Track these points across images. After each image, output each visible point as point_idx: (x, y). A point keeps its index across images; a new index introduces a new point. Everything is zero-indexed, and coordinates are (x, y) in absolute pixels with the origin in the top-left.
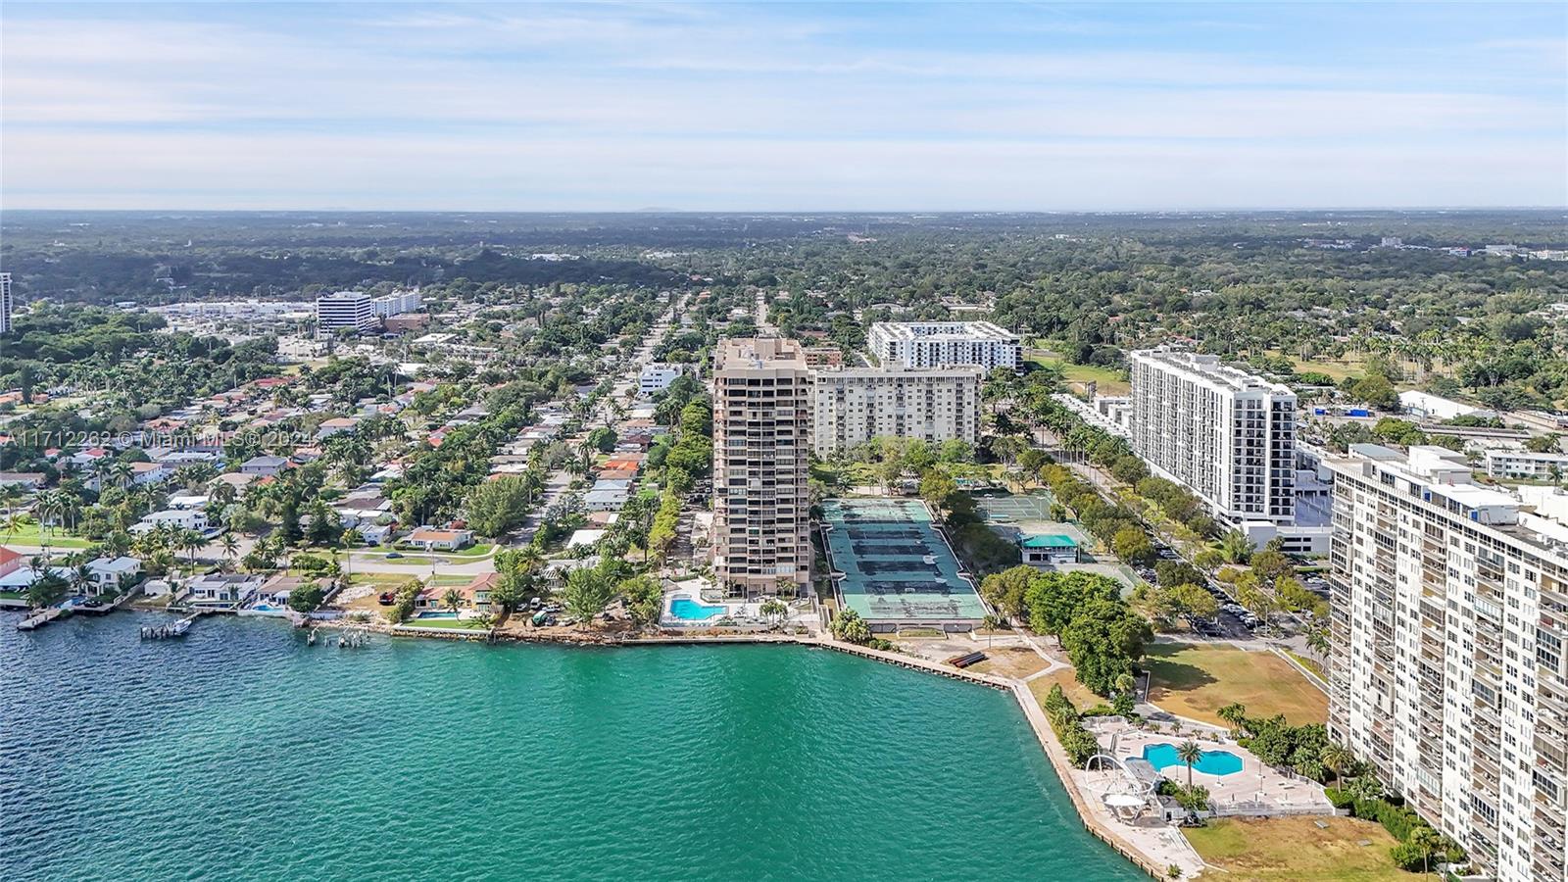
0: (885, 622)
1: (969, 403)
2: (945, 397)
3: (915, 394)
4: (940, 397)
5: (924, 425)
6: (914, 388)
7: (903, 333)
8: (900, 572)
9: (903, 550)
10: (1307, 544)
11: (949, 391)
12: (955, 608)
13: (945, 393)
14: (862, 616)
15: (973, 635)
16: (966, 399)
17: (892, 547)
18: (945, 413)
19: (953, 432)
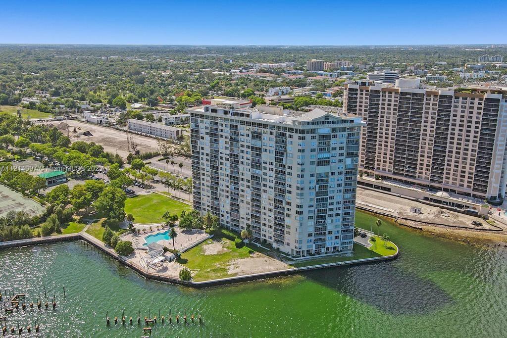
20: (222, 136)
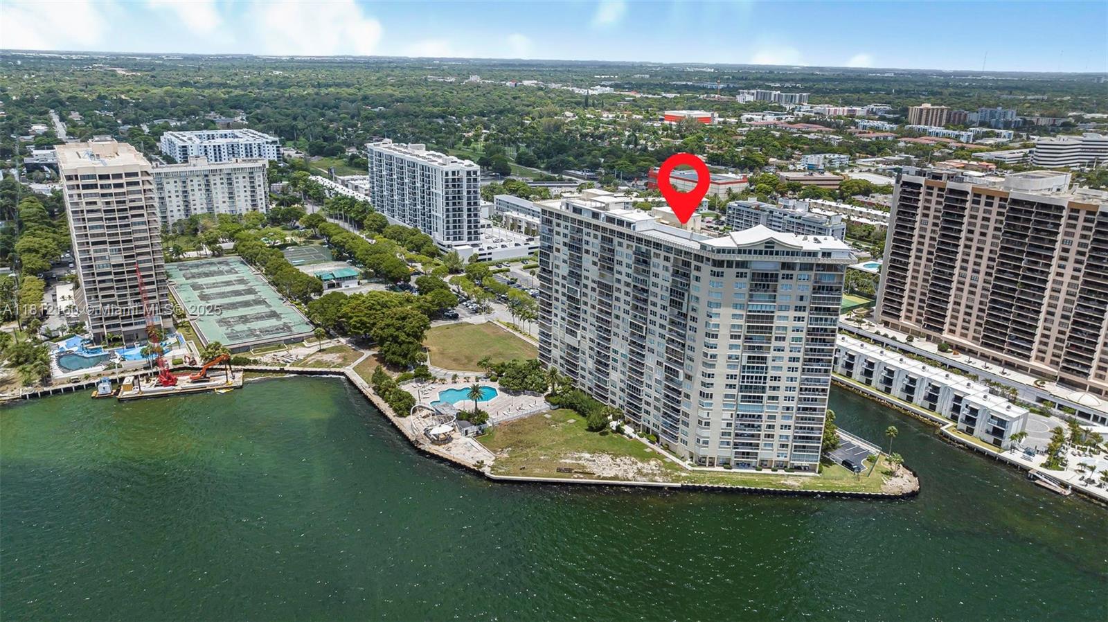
0: (241, 345)
1: (260, 186)
2: (241, 184)
3: (218, 182)
4: (237, 182)
5: (227, 204)
6: (217, 178)
7: (190, 139)
8: (240, 309)
9: (237, 293)
10: (489, 256)
11: (244, 177)
12: (289, 328)
13: (241, 179)
14: (223, 344)
15: (305, 343)
16: (257, 184)
17: (228, 292)
18: (242, 194)
19: (250, 207)
20: (587, 252)
